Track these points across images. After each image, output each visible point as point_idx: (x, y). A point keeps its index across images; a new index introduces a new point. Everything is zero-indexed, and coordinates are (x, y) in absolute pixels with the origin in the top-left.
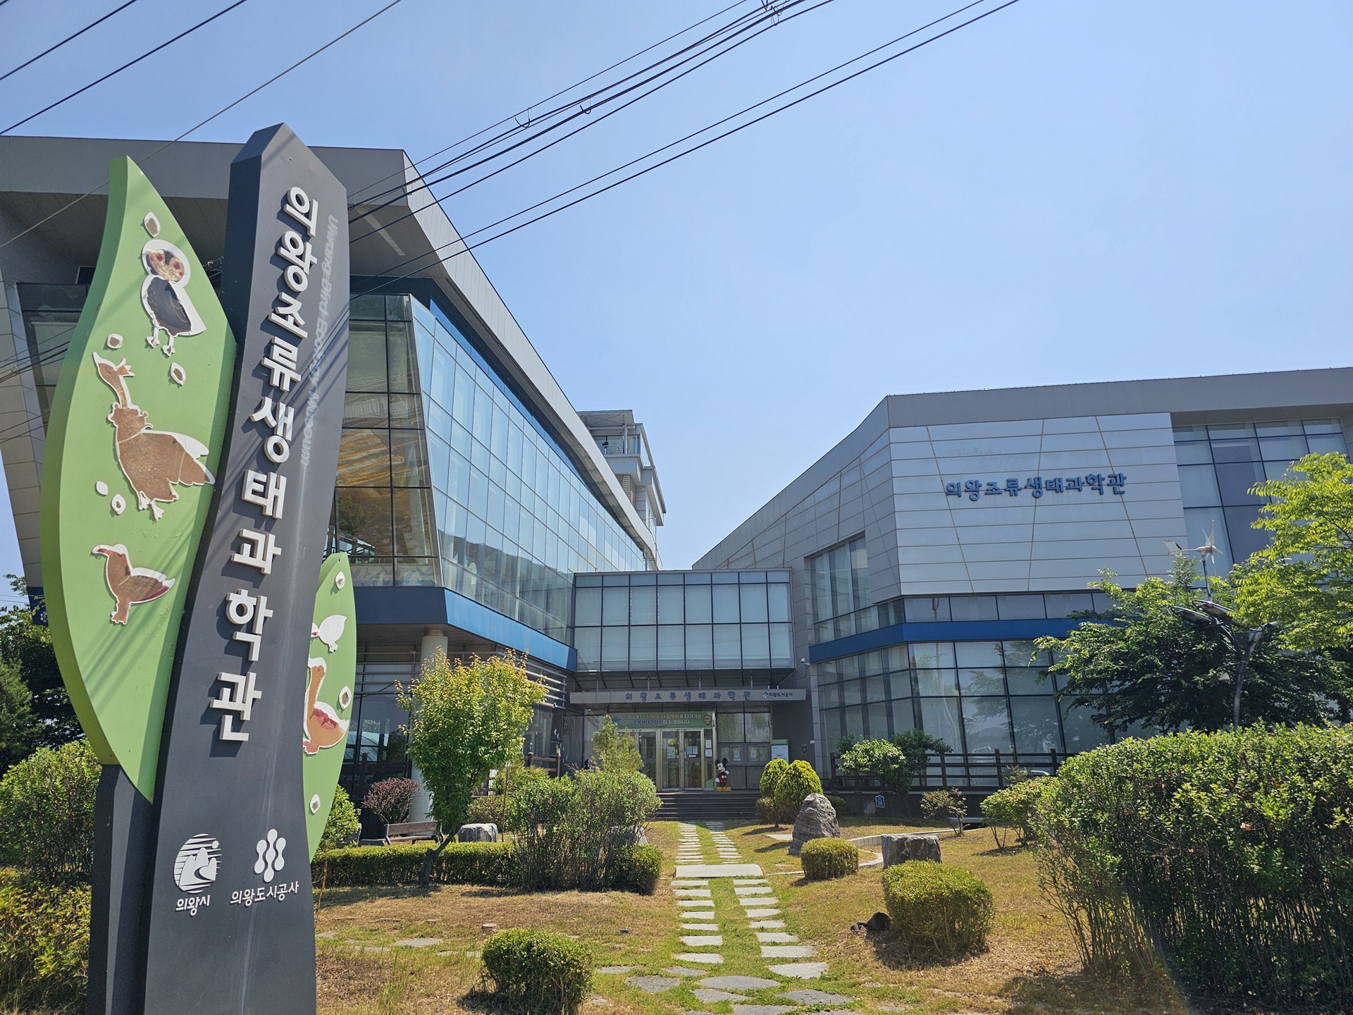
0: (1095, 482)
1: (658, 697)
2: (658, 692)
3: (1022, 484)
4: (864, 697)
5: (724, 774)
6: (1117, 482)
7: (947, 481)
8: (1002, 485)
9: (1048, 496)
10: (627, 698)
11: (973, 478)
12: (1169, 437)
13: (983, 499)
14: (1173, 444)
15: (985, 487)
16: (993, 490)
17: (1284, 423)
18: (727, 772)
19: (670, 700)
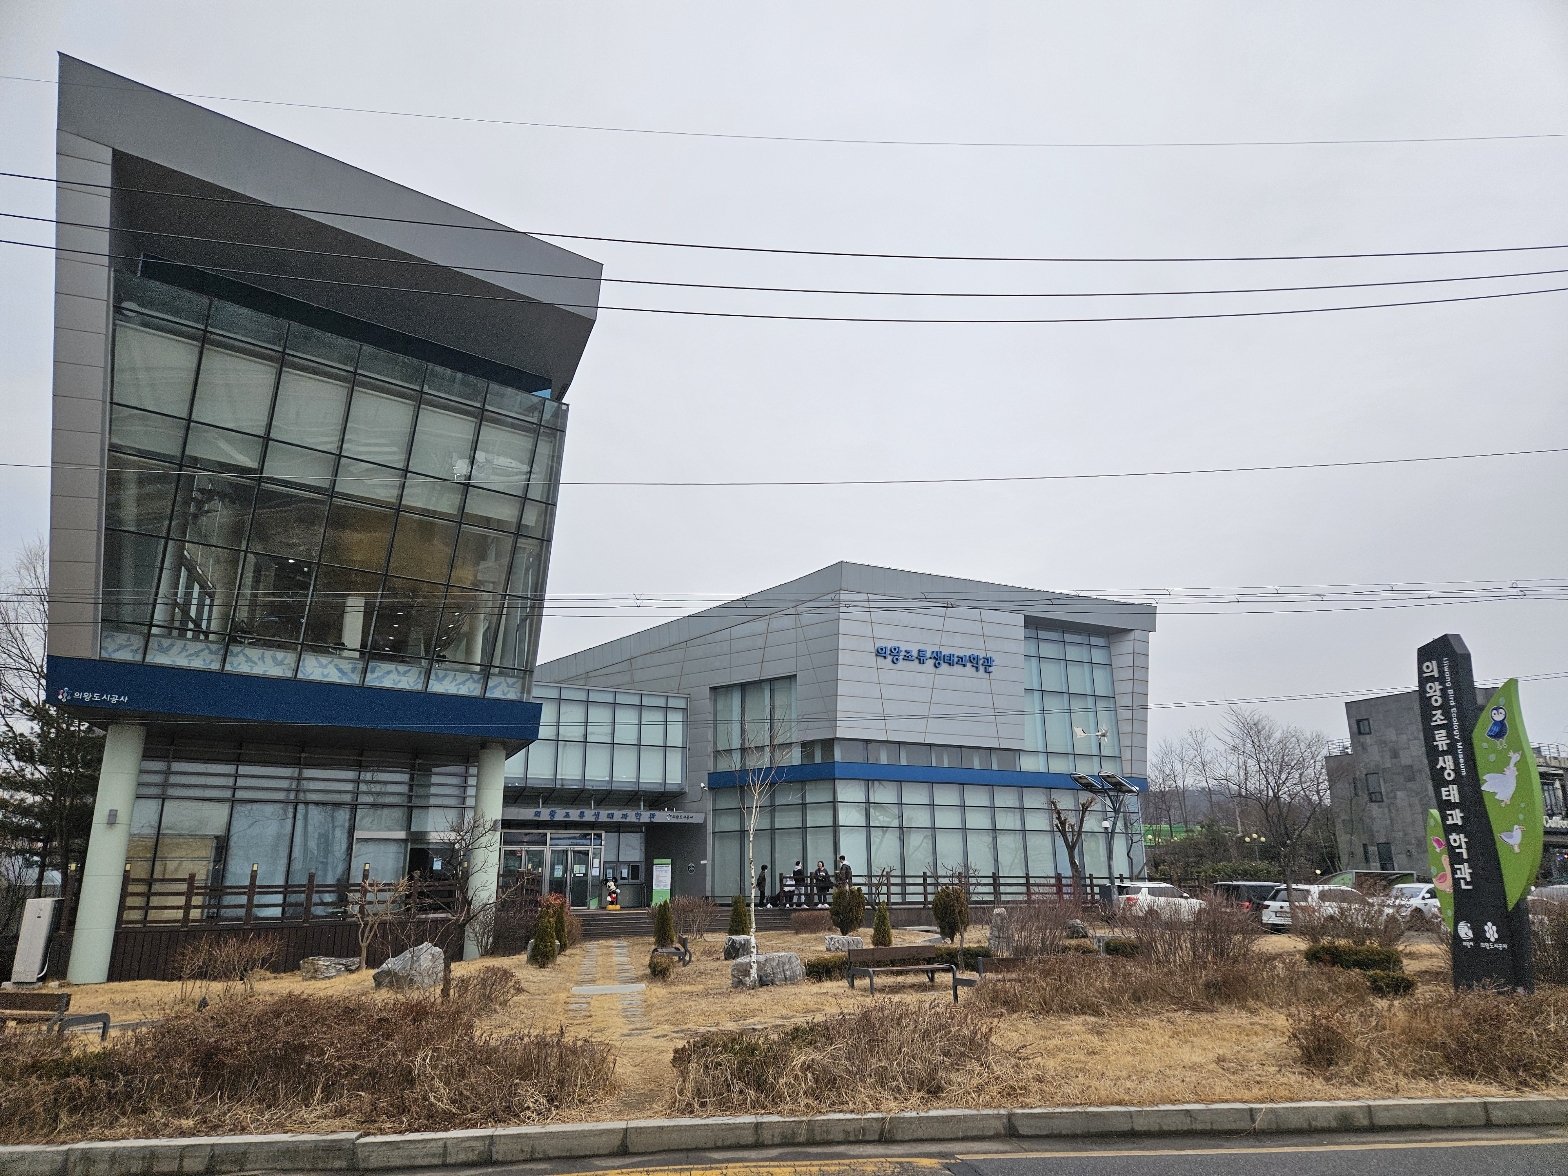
0: (974, 660)
1: (567, 815)
2: (567, 811)
3: (928, 655)
4: (772, 822)
5: (614, 892)
6: (988, 663)
7: (880, 644)
8: (915, 654)
9: (944, 667)
10: (536, 815)
11: (896, 644)
12: (1021, 633)
13: (901, 664)
14: (1023, 638)
15: (903, 653)
16: (908, 657)
17: (1079, 634)
18: (618, 891)
19: (578, 819)
